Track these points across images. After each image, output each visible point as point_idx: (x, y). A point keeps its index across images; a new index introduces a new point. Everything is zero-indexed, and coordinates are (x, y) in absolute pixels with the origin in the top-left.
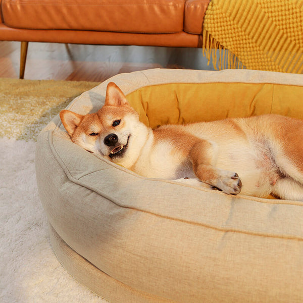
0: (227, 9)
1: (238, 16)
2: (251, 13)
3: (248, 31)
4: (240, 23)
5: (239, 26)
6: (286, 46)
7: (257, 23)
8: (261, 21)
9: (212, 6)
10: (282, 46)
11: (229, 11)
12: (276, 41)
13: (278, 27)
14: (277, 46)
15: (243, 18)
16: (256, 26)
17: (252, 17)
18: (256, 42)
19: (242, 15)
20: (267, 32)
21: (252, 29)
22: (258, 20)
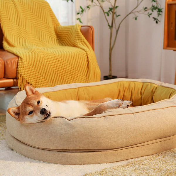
0: (29, 61)
1: (35, 65)
2: (40, 62)
3: (40, 72)
4: (36, 68)
5: (36, 70)
6: (58, 78)
7: (44, 68)
8: (45, 67)
9: (21, 60)
10: (56, 79)
11: (30, 62)
12: (53, 76)
13: (53, 69)
14: (54, 79)
15: (37, 65)
16: (43, 69)
17: (41, 65)
18: (44, 78)
19: (36, 64)
20: (49, 72)
21: (42, 71)
22: (44, 66)
